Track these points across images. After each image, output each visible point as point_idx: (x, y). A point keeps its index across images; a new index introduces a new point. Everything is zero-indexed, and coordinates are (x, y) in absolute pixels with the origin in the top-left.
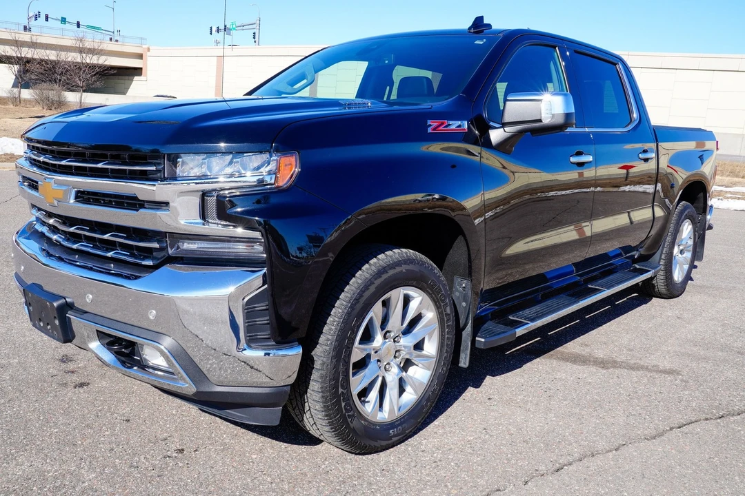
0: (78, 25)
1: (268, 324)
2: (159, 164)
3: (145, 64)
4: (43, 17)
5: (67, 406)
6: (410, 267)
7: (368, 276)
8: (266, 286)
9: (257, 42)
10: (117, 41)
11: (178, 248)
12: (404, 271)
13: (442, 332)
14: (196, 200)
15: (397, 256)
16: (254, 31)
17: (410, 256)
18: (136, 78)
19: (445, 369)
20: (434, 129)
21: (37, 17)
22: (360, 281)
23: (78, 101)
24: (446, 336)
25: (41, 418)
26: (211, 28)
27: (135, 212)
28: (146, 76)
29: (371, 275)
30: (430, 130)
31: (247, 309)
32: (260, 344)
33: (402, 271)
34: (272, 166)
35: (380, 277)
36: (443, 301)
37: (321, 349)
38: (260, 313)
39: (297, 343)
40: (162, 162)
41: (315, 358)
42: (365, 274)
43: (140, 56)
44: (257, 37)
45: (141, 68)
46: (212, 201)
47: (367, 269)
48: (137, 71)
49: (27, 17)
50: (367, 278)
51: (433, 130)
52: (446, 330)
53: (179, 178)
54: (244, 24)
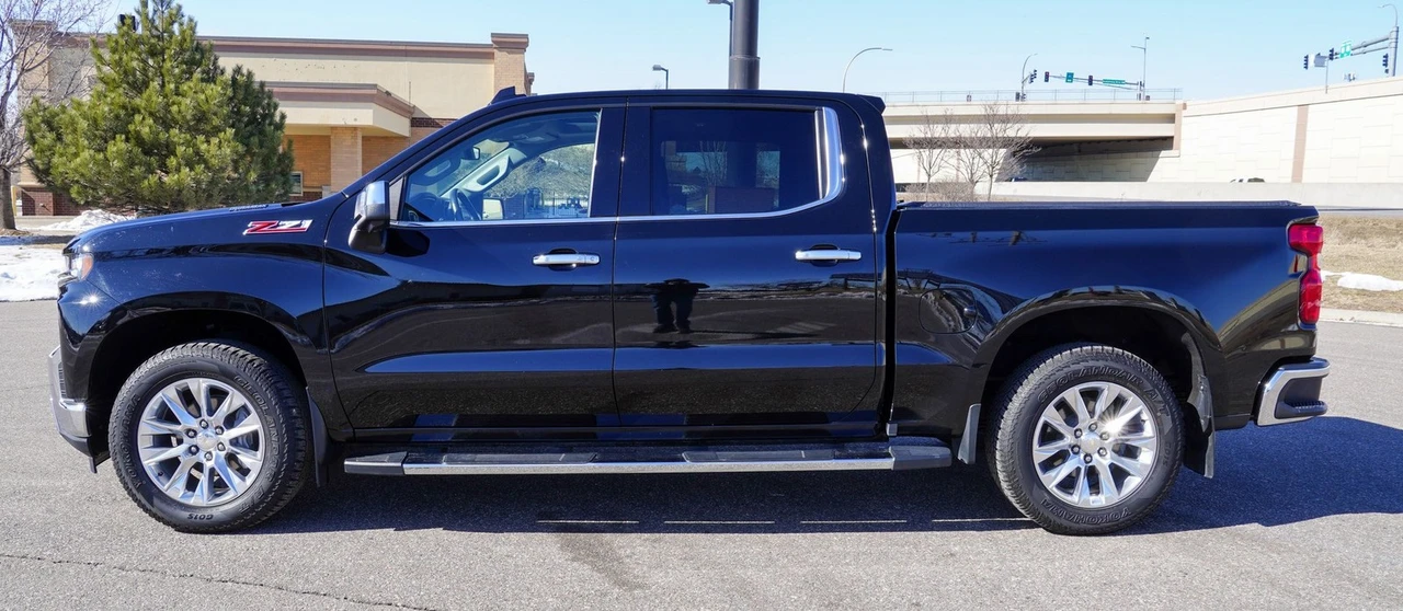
0: (1091, 81)
3: (1178, 130)
4: (1041, 76)
9: (1391, 71)
10: (1148, 98)
16: (1384, 52)
18: (1163, 153)
21: (1033, 77)
26: (1307, 57)
28: (1178, 149)
43: (1171, 118)
44: (1390, 62)
45: (1172, 137)
48: (1165, 142)
49: (1020, 80)
54: (1368, 40)
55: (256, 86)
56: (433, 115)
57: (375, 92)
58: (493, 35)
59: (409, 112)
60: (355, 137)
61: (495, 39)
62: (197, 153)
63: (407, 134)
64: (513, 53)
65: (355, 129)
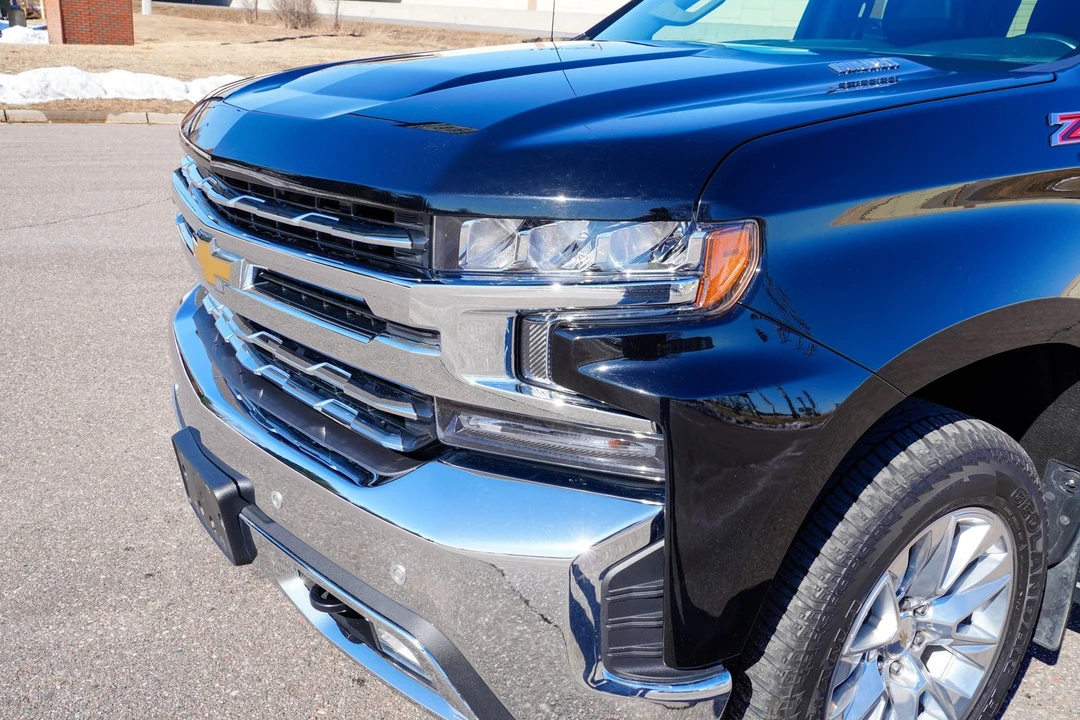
1: (660, 627)
2: (420, 234)
5: (260, 630)
6: (981, 469)
7: (888, 499)
8: (661, 544)
11: (460, 426)
12: (966, 480)
13: (1019, 590)
14: (502, 325)
15: (952, 443)
17: (981, 440)
19: (1014, 664)
20: (1065, 136)
22: (869, 514)
23: (334, 13)
24: (1027, 598)
25: (214, 656)
27: (366, 340)
29: (896, 497)
30: (1056, 140)
31: (613, 594)
32: (638, 669)
33: (962, 480)
34: (692, 255)
35: (917, 500)
36: (1032, 528)
37: (769, 667)
38: (644, 605)
39: (721, 667)
40: (427, 232)
41: (754, 685)
42: (882, 494)
46: (539, 338)
47: (886, 482)
50: (886, 506)
51: (1064, 138)
52: (1029, 586)
53: (465, 278)
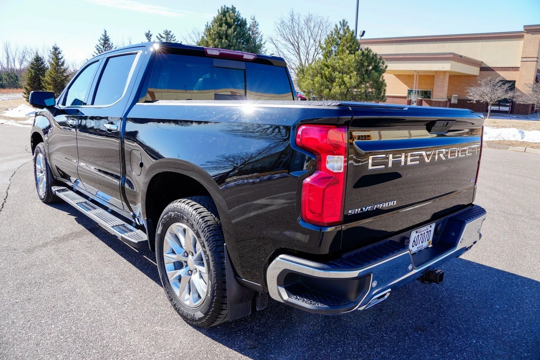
55: (371, 56)
56: (490, 66)
57: (452, 56)
58: (524, 26)
59: (479, 65)
60: (445, 76)
61: (525, 28)
62: (343, 81)
63: (478, 75)
64: (534, 34)
65: (445, 72)
